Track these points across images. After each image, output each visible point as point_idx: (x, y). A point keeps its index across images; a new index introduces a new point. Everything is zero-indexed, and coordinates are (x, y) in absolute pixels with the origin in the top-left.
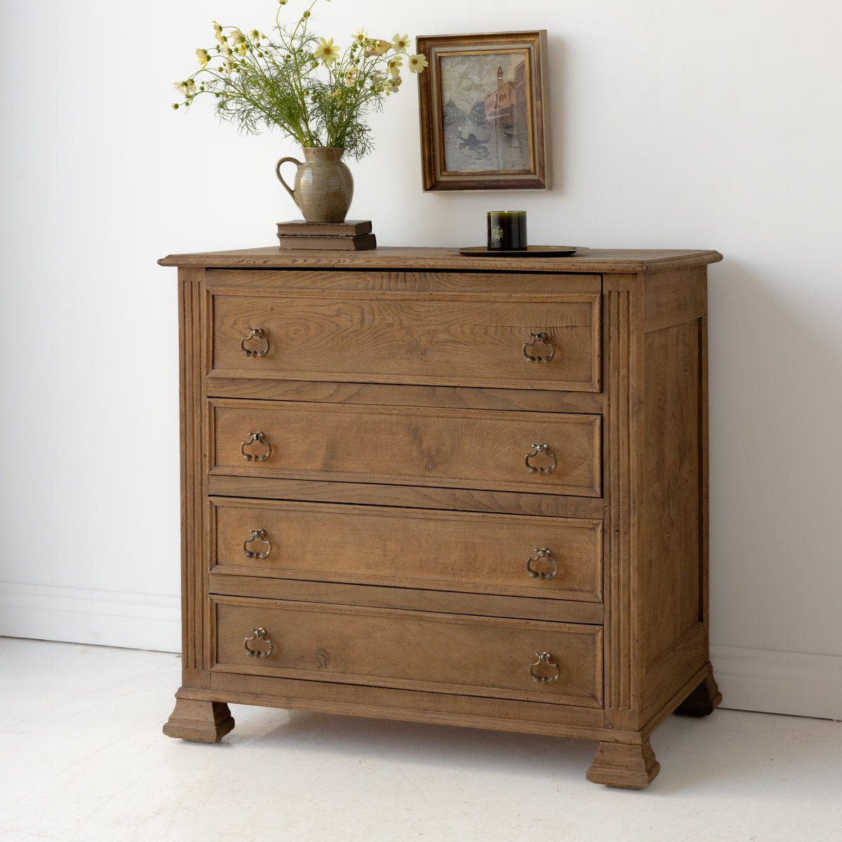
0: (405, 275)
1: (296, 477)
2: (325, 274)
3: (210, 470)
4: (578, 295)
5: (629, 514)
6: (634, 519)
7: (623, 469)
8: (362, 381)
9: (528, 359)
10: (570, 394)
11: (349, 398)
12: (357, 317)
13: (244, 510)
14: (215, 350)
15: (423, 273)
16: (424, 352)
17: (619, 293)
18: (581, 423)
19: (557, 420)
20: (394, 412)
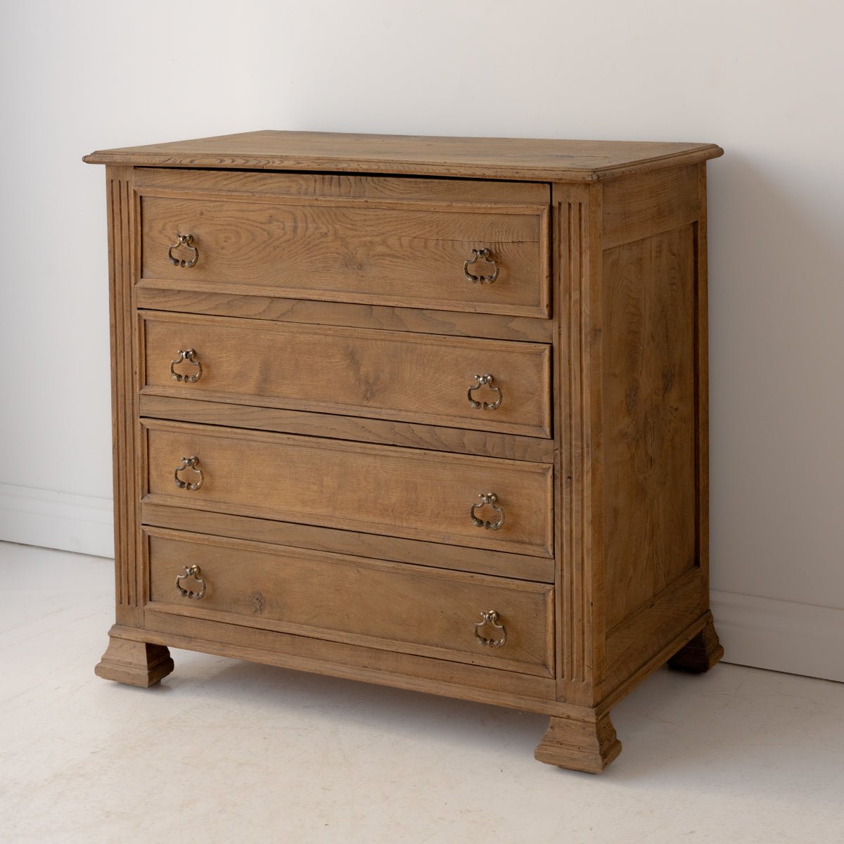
0: (339, 178)
1: (228, 401)
2: (254, 176)
3: (141, 389)
4: (525, 206)
5: (582, 460)
6: (588, 465)
7: (576, 408)
8: (294, 296)
9: (470, 279)
10: (517, 319)
11: (283, 315)
12: (290, 224)
13: (176, 434)
14: (144, 257)
15: (359, 177)
16: (361, 266)
17: (570, 204)
18: (530, 353)
19: (503, 348)
20: (329, 332)
